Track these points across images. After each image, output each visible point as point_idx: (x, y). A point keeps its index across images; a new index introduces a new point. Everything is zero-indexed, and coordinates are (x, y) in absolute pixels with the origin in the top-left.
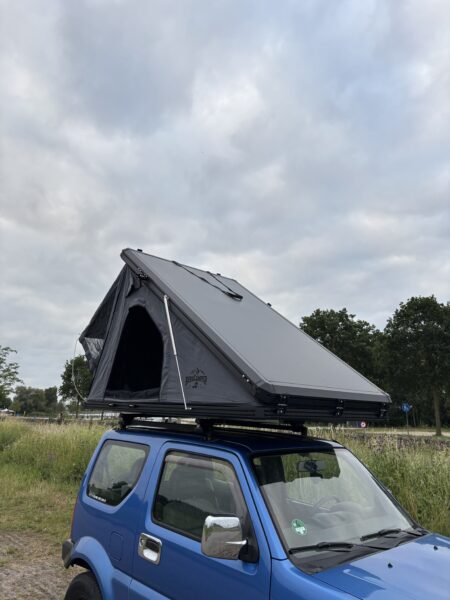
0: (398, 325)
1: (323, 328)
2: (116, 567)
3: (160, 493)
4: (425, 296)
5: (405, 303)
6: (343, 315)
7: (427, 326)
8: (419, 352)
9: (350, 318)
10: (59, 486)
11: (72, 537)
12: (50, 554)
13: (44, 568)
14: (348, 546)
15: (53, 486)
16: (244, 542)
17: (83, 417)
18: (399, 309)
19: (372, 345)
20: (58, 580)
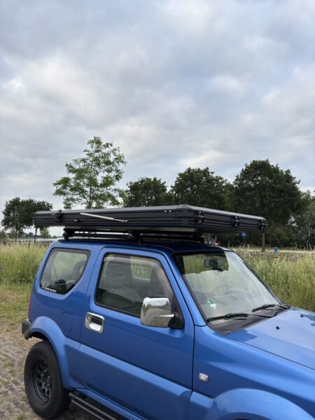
0: (243, 180)
1: (192, 181)
2: (67, 337)
3: (100, 287)
4: (263, 160)
5: (249, 164)
6: (206, 172)
7: (263, 180)
8: (255, 198)
9: (211, 174)
10: (8, 286)
11: (29, 317)
12: (7, 331)
13: (4, 341)
14: (246, 315)
15: (4, 286)
16: (173, 316)
17: (20, 242)
18: (244, 168)
19: (224, 192)
20: (16, 348)
